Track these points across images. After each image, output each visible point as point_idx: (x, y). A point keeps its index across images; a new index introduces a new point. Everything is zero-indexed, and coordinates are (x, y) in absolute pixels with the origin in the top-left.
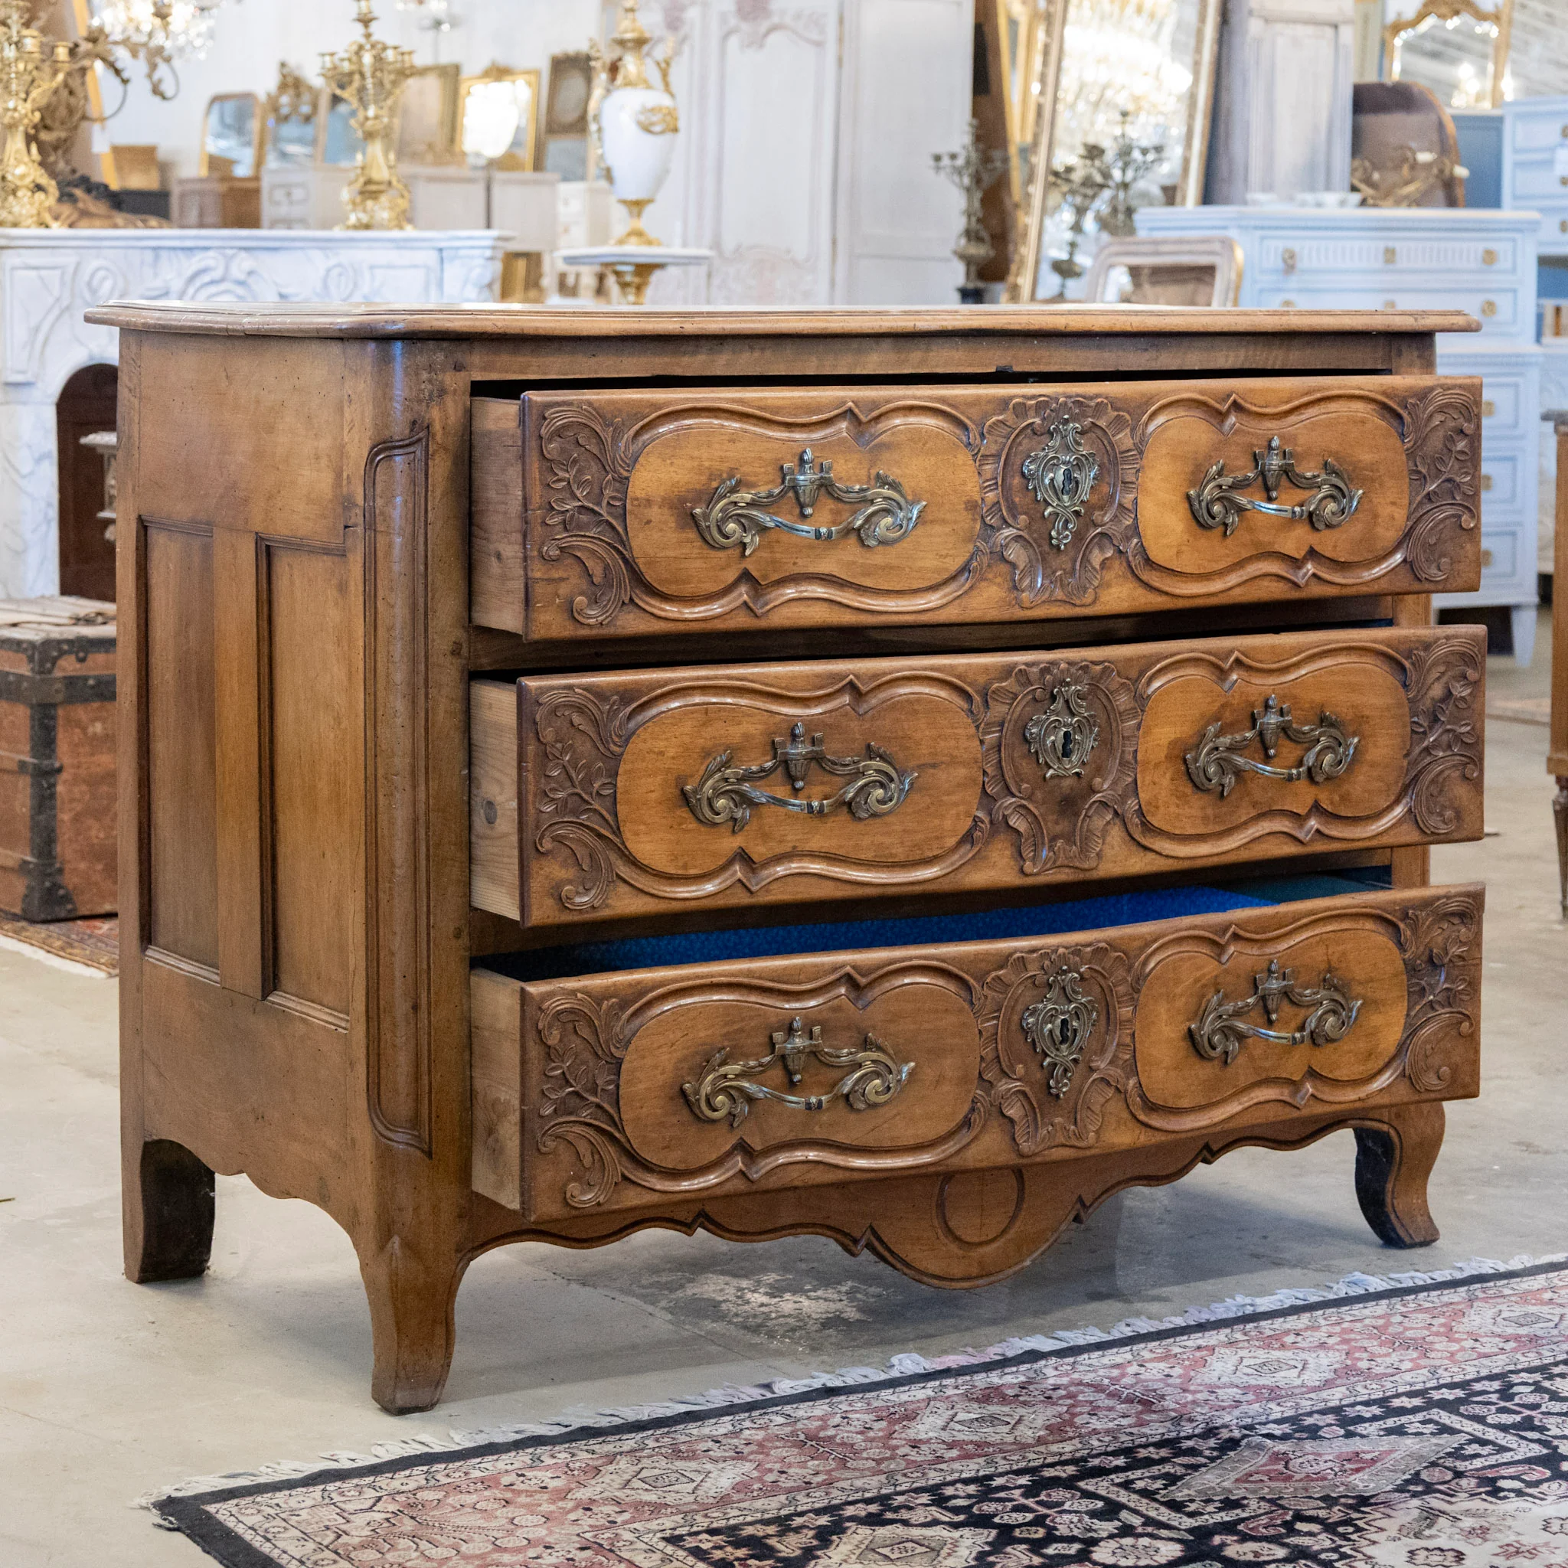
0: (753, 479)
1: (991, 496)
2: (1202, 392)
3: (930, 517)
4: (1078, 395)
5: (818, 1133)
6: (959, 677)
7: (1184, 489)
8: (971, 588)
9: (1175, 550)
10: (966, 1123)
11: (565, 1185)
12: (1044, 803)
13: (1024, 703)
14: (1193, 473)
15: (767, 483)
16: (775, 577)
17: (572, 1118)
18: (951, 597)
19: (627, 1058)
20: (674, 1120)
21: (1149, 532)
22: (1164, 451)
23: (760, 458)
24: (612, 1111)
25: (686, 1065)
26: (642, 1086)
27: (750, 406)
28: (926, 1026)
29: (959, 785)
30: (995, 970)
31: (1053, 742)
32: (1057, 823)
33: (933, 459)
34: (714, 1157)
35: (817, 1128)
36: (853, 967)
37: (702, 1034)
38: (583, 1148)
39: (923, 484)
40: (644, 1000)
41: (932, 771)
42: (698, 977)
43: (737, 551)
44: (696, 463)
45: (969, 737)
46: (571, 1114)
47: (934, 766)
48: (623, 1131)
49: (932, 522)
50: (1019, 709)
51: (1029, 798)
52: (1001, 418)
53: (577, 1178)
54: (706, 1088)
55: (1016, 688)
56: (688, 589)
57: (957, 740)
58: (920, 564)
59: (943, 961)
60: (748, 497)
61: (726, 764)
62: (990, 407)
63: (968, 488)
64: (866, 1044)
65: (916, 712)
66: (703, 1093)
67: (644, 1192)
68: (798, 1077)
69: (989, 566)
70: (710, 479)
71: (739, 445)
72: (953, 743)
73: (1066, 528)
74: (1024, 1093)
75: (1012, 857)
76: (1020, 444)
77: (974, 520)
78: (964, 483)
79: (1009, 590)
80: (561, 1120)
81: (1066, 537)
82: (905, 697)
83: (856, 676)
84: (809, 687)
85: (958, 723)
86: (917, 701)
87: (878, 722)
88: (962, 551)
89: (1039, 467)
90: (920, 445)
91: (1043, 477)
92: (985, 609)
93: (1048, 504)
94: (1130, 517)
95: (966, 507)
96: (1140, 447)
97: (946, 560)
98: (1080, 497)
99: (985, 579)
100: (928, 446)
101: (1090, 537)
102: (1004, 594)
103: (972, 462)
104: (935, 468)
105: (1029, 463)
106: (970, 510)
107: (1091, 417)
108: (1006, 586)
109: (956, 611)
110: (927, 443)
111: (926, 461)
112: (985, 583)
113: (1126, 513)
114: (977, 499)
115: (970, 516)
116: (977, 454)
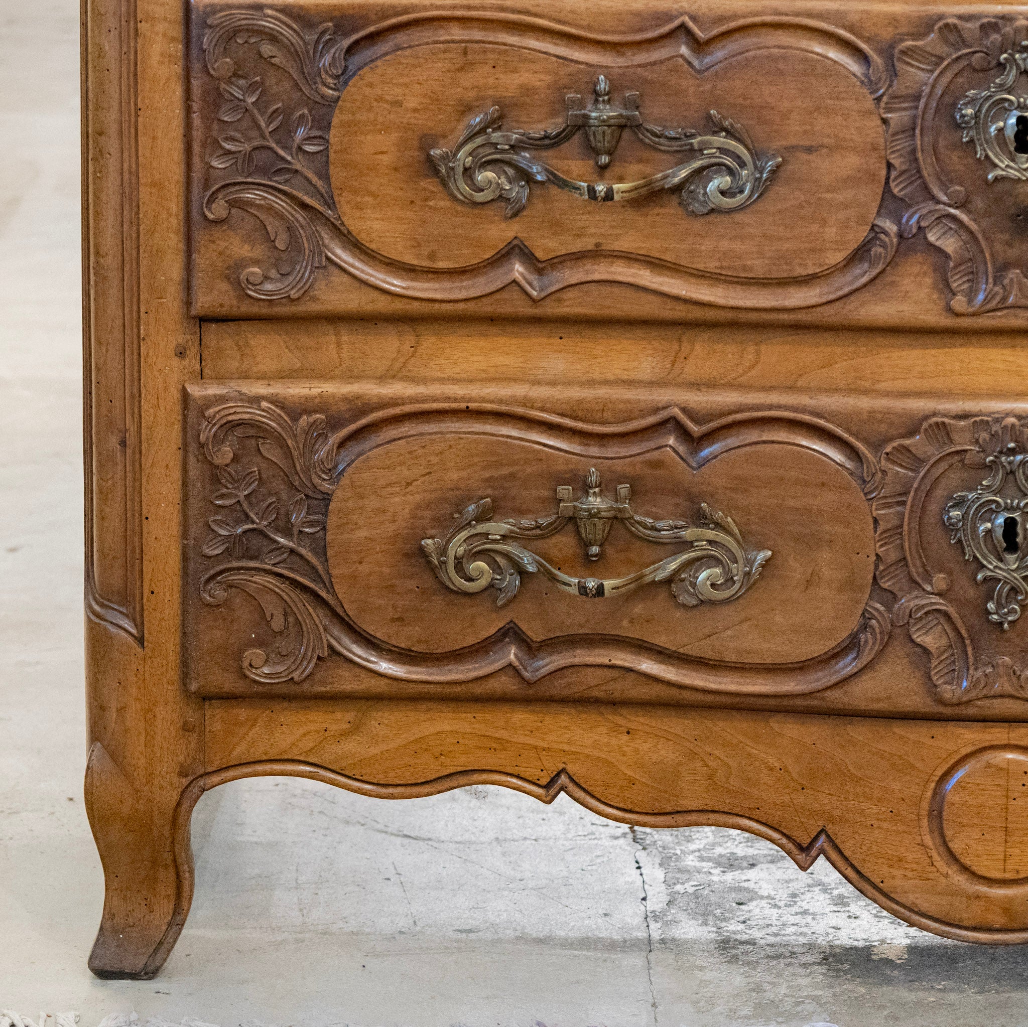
5: (626, 629)
10: (852, 644)
11: (241, 651)
12: (987, 214)
13: (955, 69)
17: (252, 564)
19: (338, 495)
20: (411, 584)
24: (314, 561)
25: (428, 514)
26: (362, 534)
28: (791, 503)
29: (848, 178)
30: (903, 436)
31: (1001, 130)
32: (1009, 244)
34: (470, 641)
35: (625, 623)
36: (684, 410)
37: (453, 476)
38: (271, 607)
40: (363, 421)
41: (804, 156)
42: (448, 399)
45: (866, 114)
46: (252, 558)
47: (809, 150)
48: (331, 590)
50: (945, 80)
51: (962, 205)
53: (260, 643)
54: (457, 546)
55: (943, 50)
57: (846, 116)
59: (820, 415)
61: (496, 123)
64: (700, 519)
65: (782, 73)
66: (451, 553)
67: (363, 674)
68: (595, 550)
72: (839, 119)
74: (946, 615)
75: (935, 286)
80: (235, 564)
82: (765, 52)
83: (694, 18)
84: (623, 28)
85: (847, 92)
86: (784, 58)
87: (724, 83)
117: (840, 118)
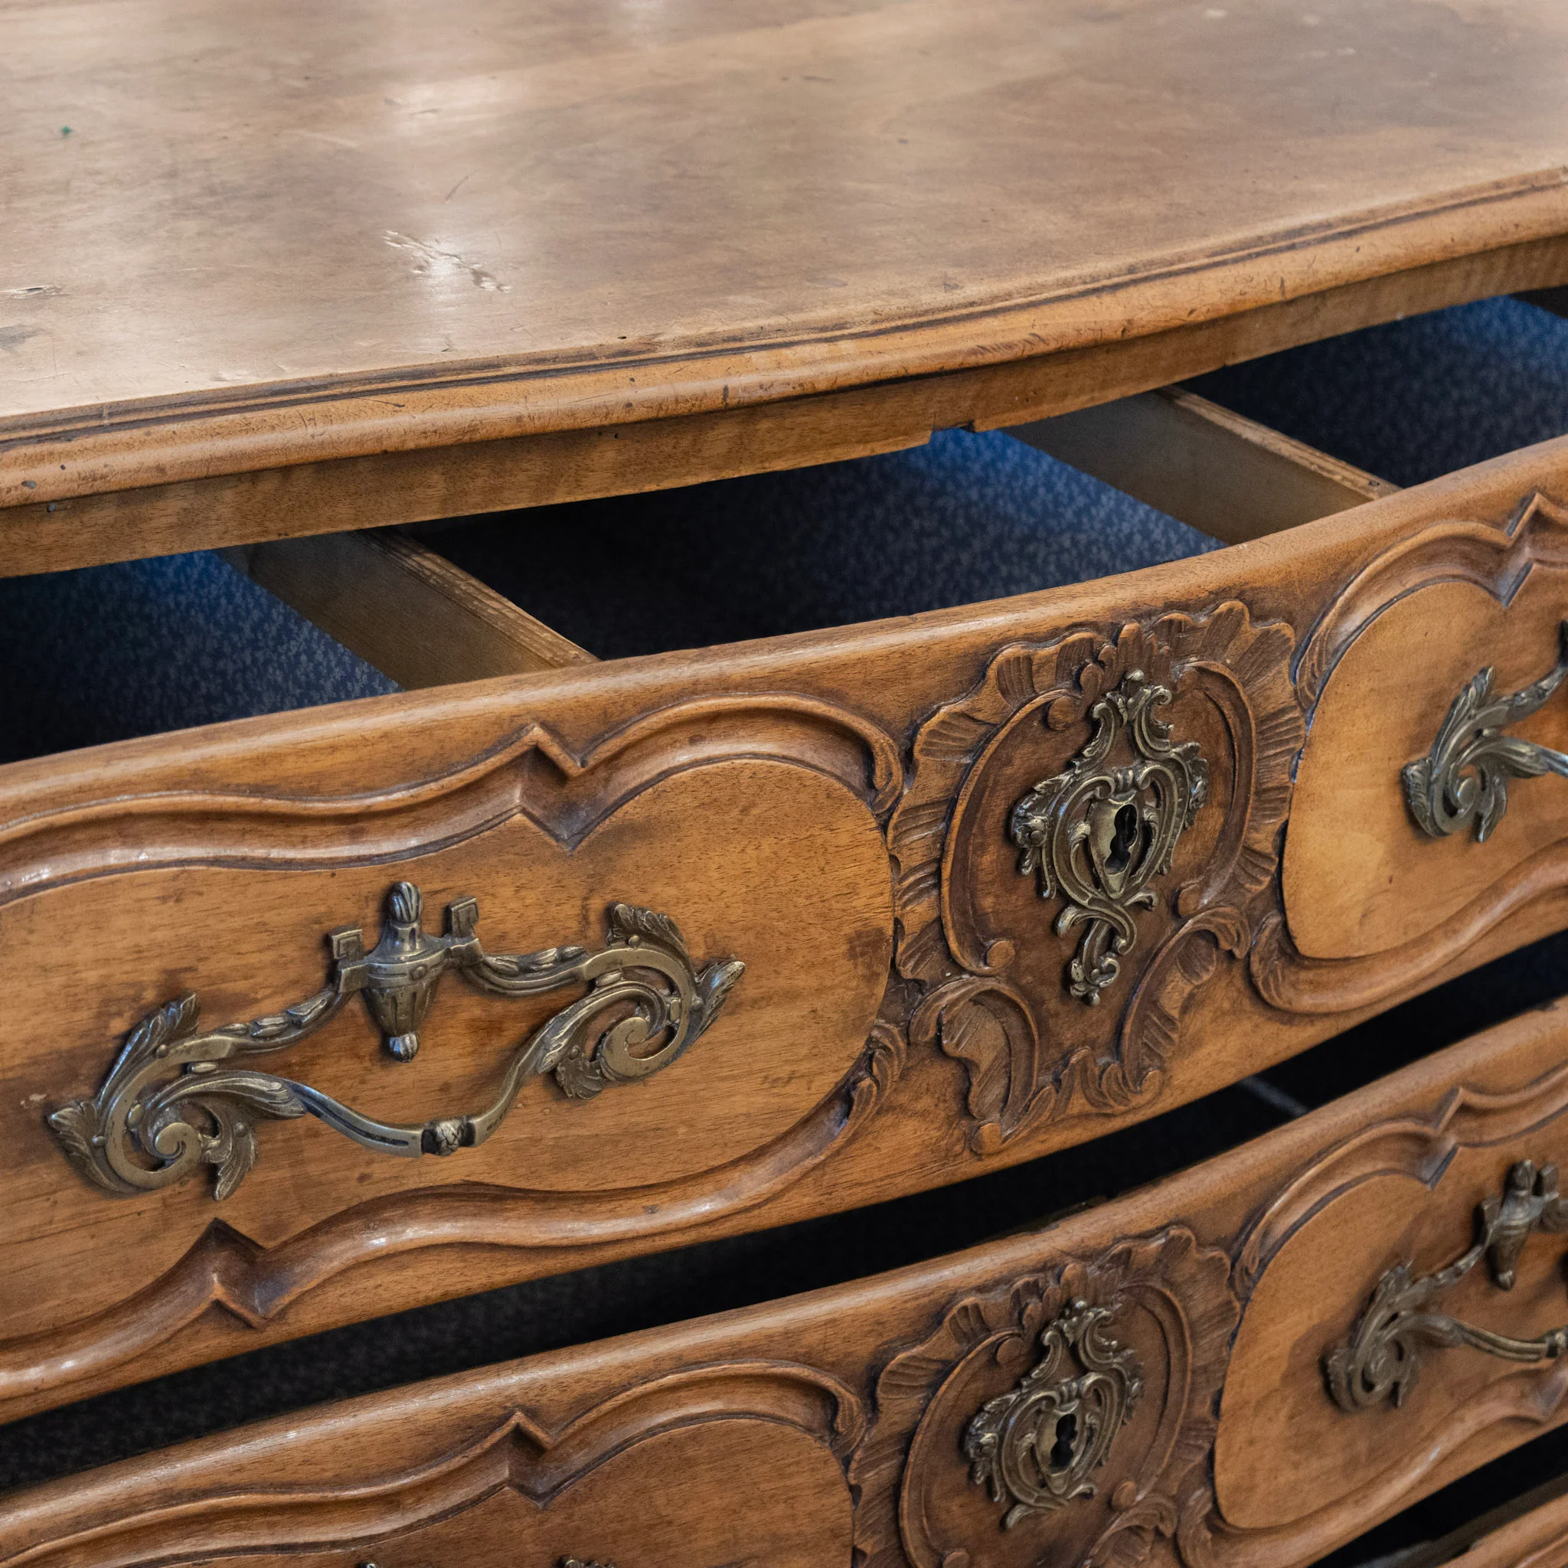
0: (241, 986)
1: (919, 913)
2: (1464, 512)
3: (751, 991)
4: (1170, 606)
6: (807, 1360)
7: (1398, 764)
8: (851, 1141)
9: (1357, 913)
13: (967, 1378)
14: (1423, 716)
15: (279, 991)
16: (308, 1221)
18: (796, 1172)
21: (1306, 893)
22: (1364, 686)
23: (262, 927)
27: (226, 789)
31: (1032, 1447)
33: (768, 845)
39: (735, 914)
43: (194, 1185)
44: (58, 980)
45: (824, 1488)
49: (755, 1003)
50: (954, 1394)
52: (961, 706)
55: (949, 1351)
56: (45, 1312)
57: (790, 1500)
58: (717, 1110)
60: (225, 1042)
62: (933, 680)
63: (859, 903)
65: (690, 1463)
69: (902, 1077)
70: (103, 1015)
71: (193, 903)
72: (780, 1509)
73: (1109, 946)
76: (1010, 761)
77: (872, 978)
78: (852, 891)
79: (949, 1121)
81: (1111, 969)
82: (662, 1436)
83: (532, 1413)
84: (401, 1463)
85: (798, 1463)
86: (694, 1438)
87: (587, 1507)
88: (834, 1059)
89: (1055, 814)
90: (735, 813)
91: (1065, 836)
92: (882, 1180)
93: (1069, 901)
94: (1266, 872)
95: (852, 948)
96: (1307, 697)
97: (789, 1089)
98: (1151, 867)
99: (887, 1111)
100: (755, 811)
101: (1165, 951)
102: (935, 1134)
103: (877, 834)
104: (771, 866)
105: (1027, 810)
106: (863, 954)
107: (1199, 654)
108: (943, 1114)
109: (806, 1200)
110: (754, 805)
111: (750, 850)
112: (888, 1119)
113: (1256, 866)
114: (883, 924)
115: (861, 970)
116: (891, 811)
117: (782, 1506)
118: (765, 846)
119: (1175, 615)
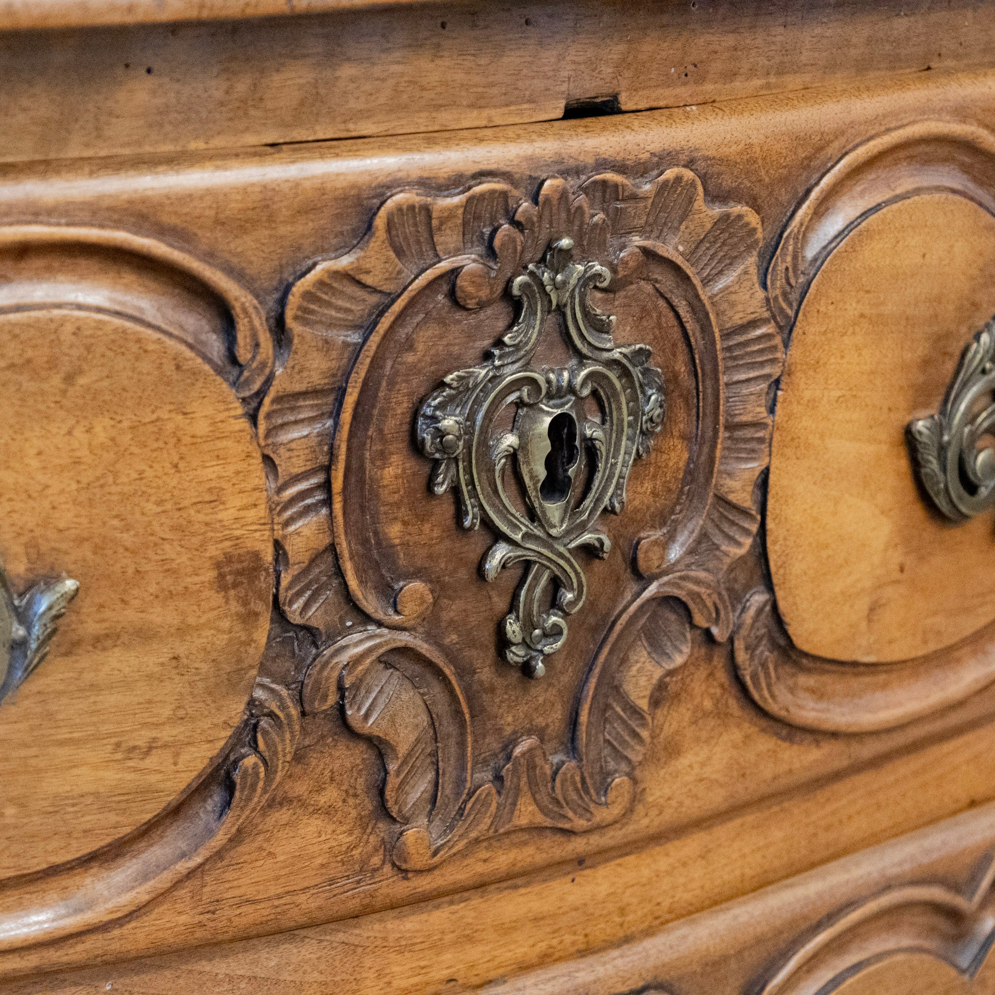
1: (305, 536)
2: (961, 113)
3: (91, 627)
4: (603, 164)
7: (901, 418)
8: (236, 839)
9: (863, 605)
14: (926, 363)
18: (164, 880)
21: (797, 568)
22: (852, 308)
33: (102, 429)
39: (66, 517)
49: (98, 642)
52: (345, 262)
62: (305, 227)
63: (227, 515)
69: (299, 757)
73: (553, 602)
76: (409, 345)
77: (249, 618)
78: (216, 499)
79: (363, 823)
81: (556, 631)
88: (206, 724)
89: (471, 417)
90: (56, 381)
91: (485, 447)
92: (279, 897)
93: (498, 536)
94: (746, 532)
95: (221, 576)
96: (782, 310)
97: (151, 762)
98: (598, 500)
99: (281, 804)
100: (82, 381)
101: (625, 617)
102: (346, 839)
103: (244, 424)
104: (109, 456)
105: (436, 408)
106: (235, 585)
107: (642, 231)
108: (354, 813)
109: (183, 919)
110: (81, 372)
111: (79, 433)
112: (282, 815)
113: (733, 523)
114: (259, 546)
115: (235, 607)
116: (260, 394)
118: (98, 429)
119: (610, 176)
